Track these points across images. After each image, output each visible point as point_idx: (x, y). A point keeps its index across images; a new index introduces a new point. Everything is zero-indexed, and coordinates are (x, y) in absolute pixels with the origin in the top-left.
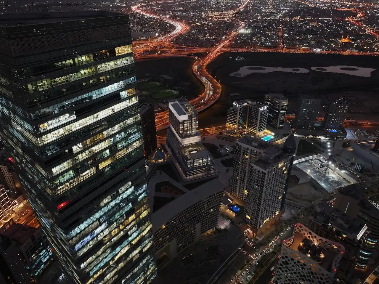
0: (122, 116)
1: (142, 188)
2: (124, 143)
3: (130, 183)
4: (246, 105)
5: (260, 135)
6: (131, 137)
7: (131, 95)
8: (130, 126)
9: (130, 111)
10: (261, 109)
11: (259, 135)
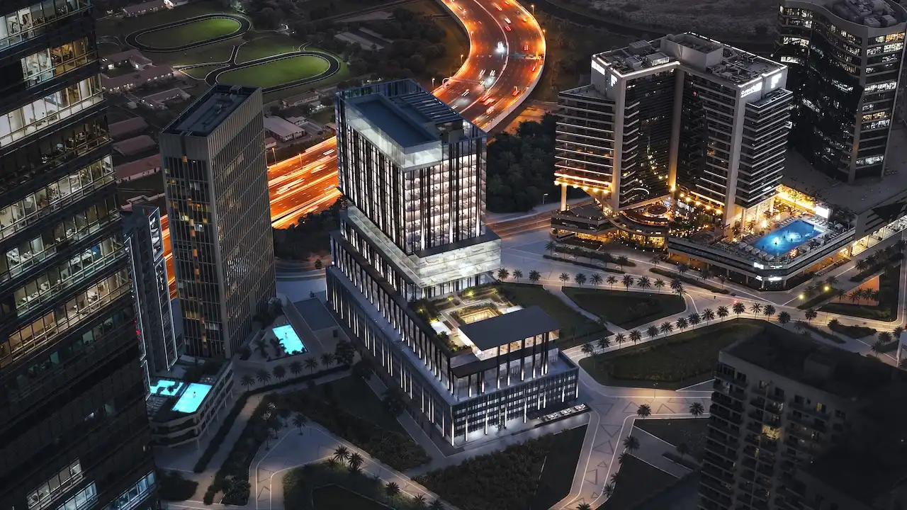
0: (32, 165)
1: (135, 493)
2: (43, 287)
3: (77, 468)
4: (664, 74)
5: (745, 226)
6: (77, 260)
7: (69, 69)
8: (71, 210)
9: (69, 144)
10: (752, 89)
11: (738, 225)
